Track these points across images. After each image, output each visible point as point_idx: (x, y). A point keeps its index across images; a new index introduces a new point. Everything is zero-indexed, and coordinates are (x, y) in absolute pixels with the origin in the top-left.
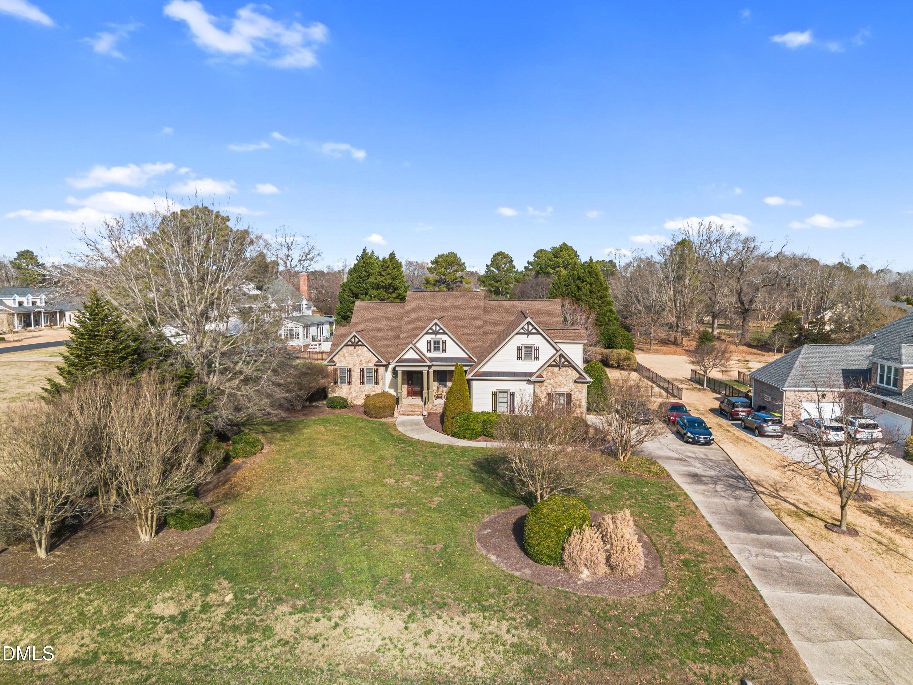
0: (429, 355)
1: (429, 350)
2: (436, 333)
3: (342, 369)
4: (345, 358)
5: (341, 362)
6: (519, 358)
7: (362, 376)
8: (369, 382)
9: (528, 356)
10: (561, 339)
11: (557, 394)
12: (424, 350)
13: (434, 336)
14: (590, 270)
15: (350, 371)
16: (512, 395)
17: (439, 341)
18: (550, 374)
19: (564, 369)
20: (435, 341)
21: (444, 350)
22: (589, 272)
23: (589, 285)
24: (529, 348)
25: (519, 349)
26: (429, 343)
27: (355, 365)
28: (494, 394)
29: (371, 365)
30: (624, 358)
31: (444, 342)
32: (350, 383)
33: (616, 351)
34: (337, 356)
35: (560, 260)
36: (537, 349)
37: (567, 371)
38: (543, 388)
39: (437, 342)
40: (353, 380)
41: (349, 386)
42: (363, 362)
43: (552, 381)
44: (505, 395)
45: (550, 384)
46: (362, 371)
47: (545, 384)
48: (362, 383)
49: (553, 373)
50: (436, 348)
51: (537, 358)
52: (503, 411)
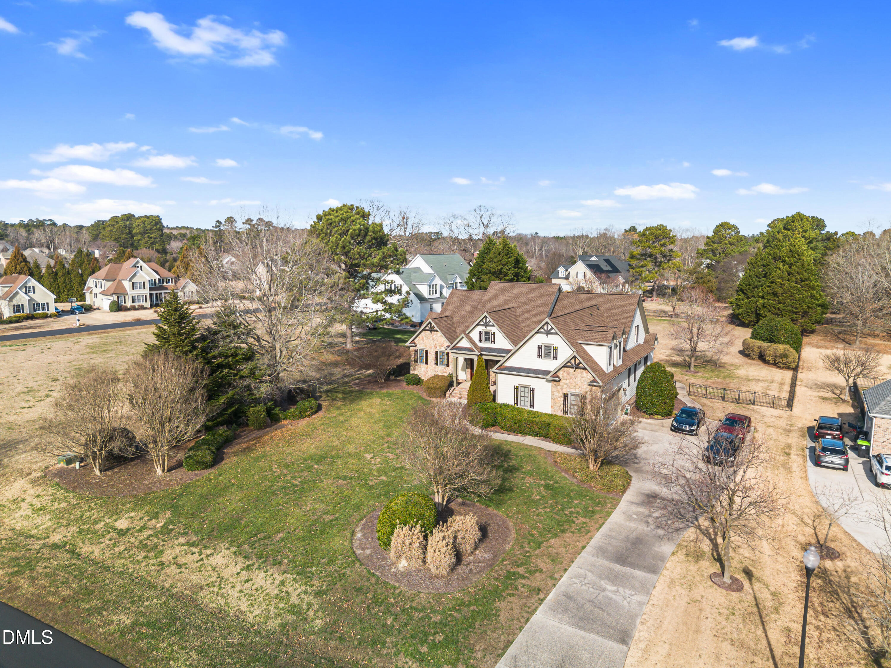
0: (480, 345)
1: (480, 341)
2: (486, 325)
3: (421, 350)
4: (423, 341)
5: (421, 344)
6: (539, 356)
7: (436, 358)
8: (442, 364)
9: (548, 355)
10: (585, 340)
11: (572, 395)
12: (476, 340)
13: (484, 328)
15: (427, 352)
16: (532, 390)
17: (489, 333)
18: (565, 374)
19: (579, 371)
20: (486, 333)
21: (493, 342)
24: (548, 347)
25: (540, 348)
26: (480, 333)
27: (431, 348)
28: (516, 388)
29: (443, 349)
30: (781, 355)
31: (493, 334)
32: (426, 363)
33: (774, 345)
34: (418, 338)
36: (556, 349)
37: (582, 372)
38: (559, 387)
39: (487, 334)
40: (429, 361)
41: (426, 366)
42: (437, 345)
43: (568, 381)
44: (526, 390)
45: (565, 384)
46: (436, 353)
47: (561, 383)
48: (436, 364)
49: (568, 373)
50: (487, 339)
51: (555, 358)
52: (524, 405)
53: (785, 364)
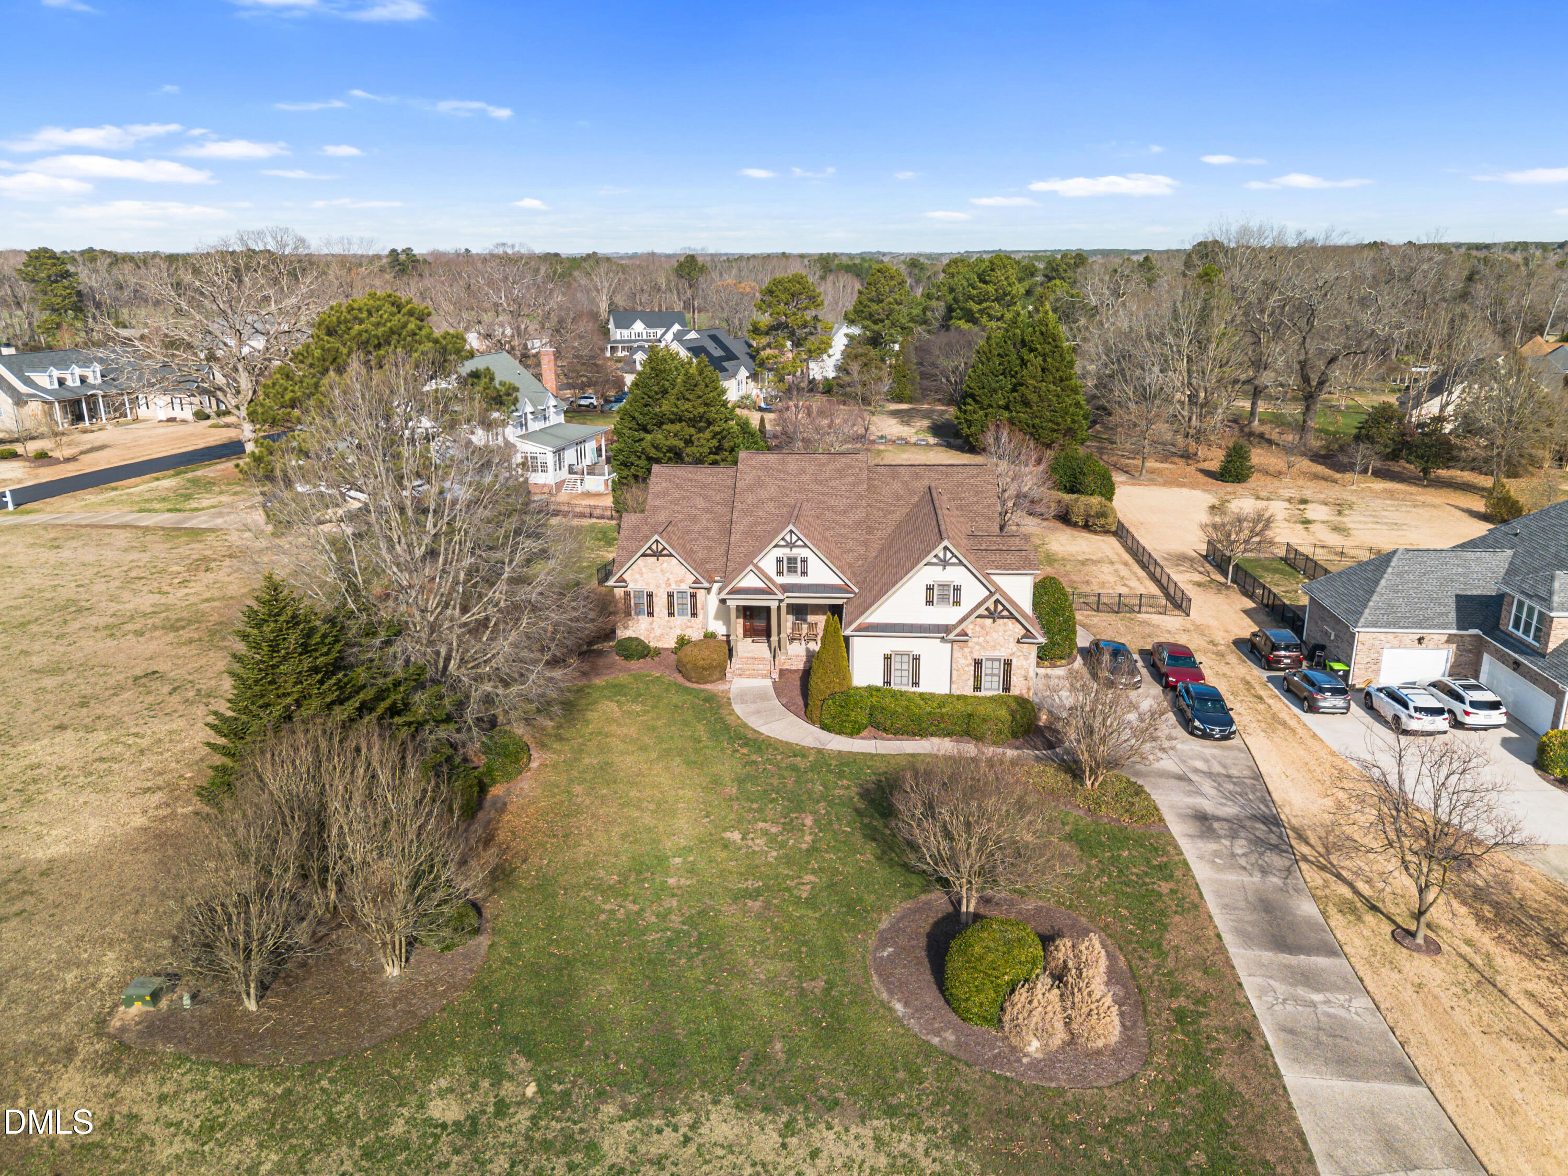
0: (780, 580)
1: (780, 573)
2: (791, 545)
3: (639, 593)
4: (641, 574)
5: (636, 581)
6: (929, 602)
7: (671, 605)
8: (682, 613)
9: (944, 599)
10: (997, 568)
11: (987, 660)
12: (772, 572)
13: (787, 550)
14: (1044, 329)
15: (650, 595)
16: (916, 659)
17: (796, 559)
18: (978, 629)
19: (1001, 621)
20: (789, 559)
21: (804, 573)
22: (1042, 334)
23: (1040, 359)
24: (944, 587)
25: (930, 589)
26: (780, 561)
27: (658, 586)
28: (887, 658)
29: (685, 587)
30: (1097, 513)
31: (804, 561)
32: (651, 614)
33: (1083, 499)
34: (629, 571)
35: (991, 288)
36: (958, 589)
37: (1005, 624)
38: (967, 650)
39: (792, 560)
40: (656, 610)
41: (650, 619)
42: (672, 581)
43: (981, 639)
44: (905, 658)
45: (978, 644)
46: (670, 595)
47: (970, 644)
48: (671, 614)
49: (983, 627)
50: (792, 570)
51: (957, 603)
52: (901, 683)
53: (1103, 526)
